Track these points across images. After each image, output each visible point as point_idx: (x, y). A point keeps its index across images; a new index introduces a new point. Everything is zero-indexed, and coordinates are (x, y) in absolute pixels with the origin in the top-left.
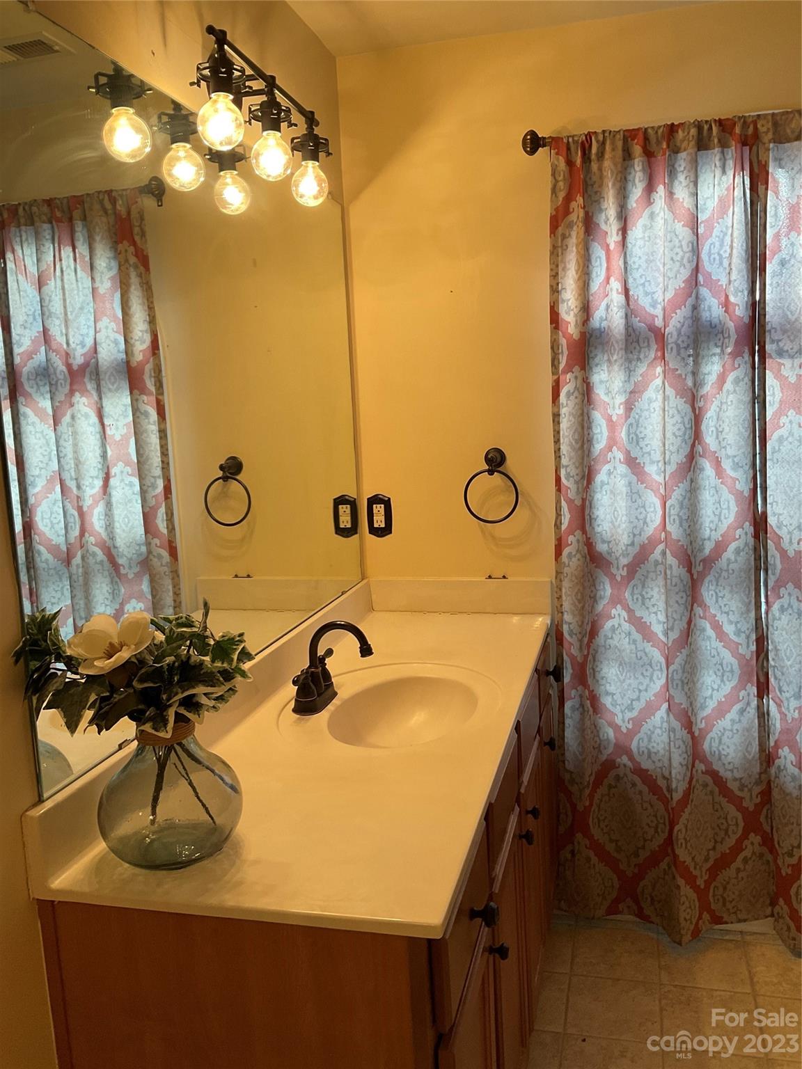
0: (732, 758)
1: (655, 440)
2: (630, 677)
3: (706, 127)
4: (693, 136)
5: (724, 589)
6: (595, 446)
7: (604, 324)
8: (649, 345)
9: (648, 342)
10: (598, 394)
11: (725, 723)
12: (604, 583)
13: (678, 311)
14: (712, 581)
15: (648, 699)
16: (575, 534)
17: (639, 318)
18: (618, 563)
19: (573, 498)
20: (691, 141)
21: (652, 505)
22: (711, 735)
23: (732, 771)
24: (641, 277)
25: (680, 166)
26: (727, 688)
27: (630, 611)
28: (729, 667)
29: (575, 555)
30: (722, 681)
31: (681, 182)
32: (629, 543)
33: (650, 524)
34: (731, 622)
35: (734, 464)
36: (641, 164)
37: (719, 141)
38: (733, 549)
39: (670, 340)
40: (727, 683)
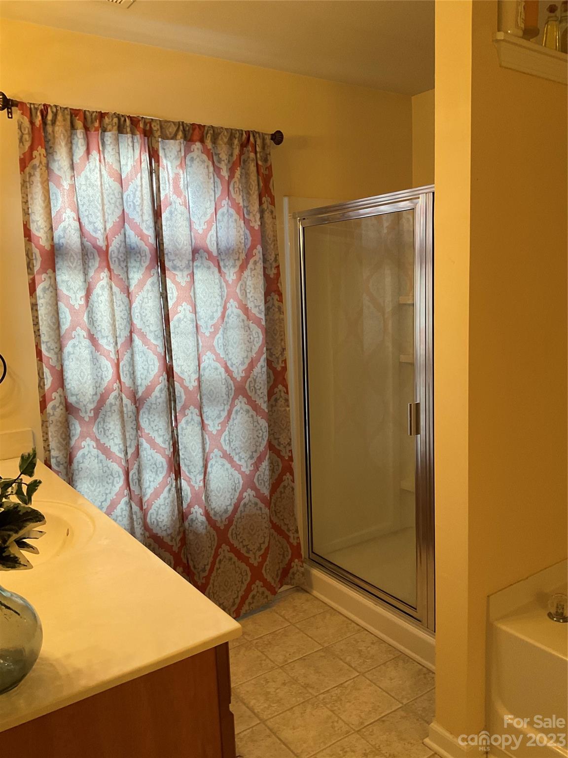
0: (166, 522)
1: (104, 322)
2: (100, 486)
3: (122, 119)
4: (115, 123)
5: (154, 415)
6: (62, 327)
7: (62, 241)
8: (94, 258)
9: (93, 255)
10: (61, 290)
11: (161, 501)
12: (74, 425)
13: (116, 236)
14: (144, 412)
15: (112, 499)
16: (58, 391)
17: (86, 239)
18: (85, 409)
19: (54, 365)
20: (115, 126)
21: (105, 366)
22: (151, 511)
23: (166, 530)
24: (86, 210)
25: (107, 140)
26: (160, 478)
27: (97, 441)
28: (161, 465)
29: (58, 407)
30: (156, 474)
31: (109, 152)
32: (94, 393)
33: (105, 379)
34: (160, 436)
35: (155, 336)
36: (82, 134)
37: (131, 130)
38: (158, 390)
39: (113, 256)
40: (160, 475)
